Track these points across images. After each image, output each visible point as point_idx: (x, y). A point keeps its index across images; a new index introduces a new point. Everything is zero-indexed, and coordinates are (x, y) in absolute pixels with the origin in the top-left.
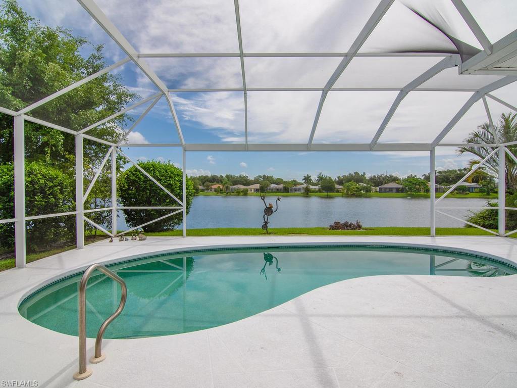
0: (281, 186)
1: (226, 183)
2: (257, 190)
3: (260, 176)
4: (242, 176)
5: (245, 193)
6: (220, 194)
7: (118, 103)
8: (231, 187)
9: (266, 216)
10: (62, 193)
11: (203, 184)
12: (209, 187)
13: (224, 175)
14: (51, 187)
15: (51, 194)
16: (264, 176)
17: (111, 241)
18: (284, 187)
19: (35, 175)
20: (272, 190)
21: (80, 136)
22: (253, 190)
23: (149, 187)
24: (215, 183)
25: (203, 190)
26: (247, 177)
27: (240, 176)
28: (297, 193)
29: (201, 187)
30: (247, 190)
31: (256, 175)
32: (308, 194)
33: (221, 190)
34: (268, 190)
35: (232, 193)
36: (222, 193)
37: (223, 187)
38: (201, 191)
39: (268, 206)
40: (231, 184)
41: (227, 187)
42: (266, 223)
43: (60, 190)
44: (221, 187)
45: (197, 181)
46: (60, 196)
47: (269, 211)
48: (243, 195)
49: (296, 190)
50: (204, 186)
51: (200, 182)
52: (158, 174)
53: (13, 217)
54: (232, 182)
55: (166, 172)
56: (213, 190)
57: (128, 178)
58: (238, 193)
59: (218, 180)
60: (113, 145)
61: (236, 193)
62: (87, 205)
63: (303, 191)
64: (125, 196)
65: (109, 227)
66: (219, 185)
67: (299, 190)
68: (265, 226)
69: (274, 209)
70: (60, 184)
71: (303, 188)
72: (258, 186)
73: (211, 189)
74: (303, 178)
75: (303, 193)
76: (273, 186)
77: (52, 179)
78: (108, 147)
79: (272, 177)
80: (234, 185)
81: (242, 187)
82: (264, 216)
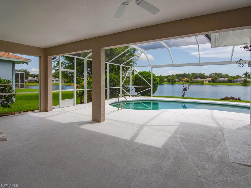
0: (226, 79)
1: (191, 77)
2: (210, 81)
3: (213, 73)
4: (201, 74)
5: (202, 83)
6: (187, 83)
7: (133, 51)
8: (193, 80)
9: (184, 92)
10: (117, 82)
11: (178, 78)
12: (181, 80)
13: (190, 74)
14: (115, 80)
15: (115, 82)
16: (216, 73)
17: (129, 97)
18: (228, 80)
19: (111, 77)
20: (220, 81)
21: (121, 66)
22: (207, 81)
23: (142, 80)
24: (185, 77)
25: (178, 81)
26: (205, 74)
27: (200, 74)
28: (237, 83)
29: (177, 80)
30: (203, 81)
31: (210, 73)
32: (246, 84)
33: (188, 81)
34: (217, 82)
35: (194, 83)
36: (188, 83)
37: (189, 80)
38: (177, 82)
39: (185, 87)
40: (194, 78)
41: (191, 80)
42: (184, 94)
43: (117, 81)
44: (188, 80)
45: (175, 77)
46: (117, 83)
47: (185, 89)
48: (200, 84)
49: (237, 81)
50: (179, 79)
51: (177, 77)
52: (145, 76)
53: (107, 87)
54: (194, 77)
55: (148, 75)
56: (183, 81)
57: (135, 77)
58: (198, 83)
59: (187, 76)
60: (131, 67)
61: (197, 83)
62: (123, 85)
63: (242, 82)
64: (135, 83)
65: (130, 93)
66: (187, 79)
67: (240, 81)
68: (183, 96)
69: (187, 89)
70: (117, 79)
71: (242, 80)
72: (210, 79)
73: (182, 80)
74: (243, 74)
75: (243, 83)
76: (221, 79)
77: (115, 78)
78: (129, 68)
79: (221, 74)
80: (195, 78)
81: (200, 80)
82: (183, 91)
